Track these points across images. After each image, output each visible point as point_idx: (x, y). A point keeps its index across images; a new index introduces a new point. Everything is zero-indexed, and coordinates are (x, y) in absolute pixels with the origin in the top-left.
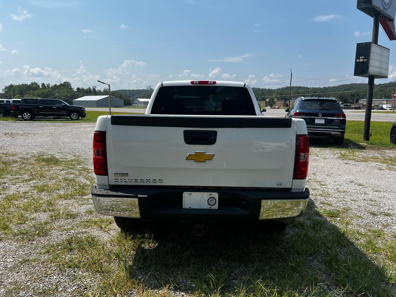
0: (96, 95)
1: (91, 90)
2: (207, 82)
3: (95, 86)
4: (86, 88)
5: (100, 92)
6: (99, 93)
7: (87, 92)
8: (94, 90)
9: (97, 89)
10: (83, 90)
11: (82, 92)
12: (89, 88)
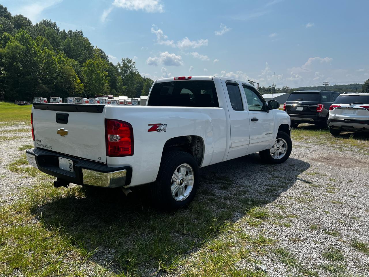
0: (275, 93)
1: (271, 88)
2: (184, 78)
3: (274, 85)
4: (267, 87)
5: (279, 89)
6: (278, 91)
7: (267, 90)
8: (274, 88)
9: (276, 88)
10: (264, 88)
11: (263, 91)
12: (270, 87)
